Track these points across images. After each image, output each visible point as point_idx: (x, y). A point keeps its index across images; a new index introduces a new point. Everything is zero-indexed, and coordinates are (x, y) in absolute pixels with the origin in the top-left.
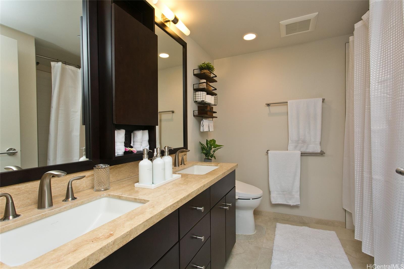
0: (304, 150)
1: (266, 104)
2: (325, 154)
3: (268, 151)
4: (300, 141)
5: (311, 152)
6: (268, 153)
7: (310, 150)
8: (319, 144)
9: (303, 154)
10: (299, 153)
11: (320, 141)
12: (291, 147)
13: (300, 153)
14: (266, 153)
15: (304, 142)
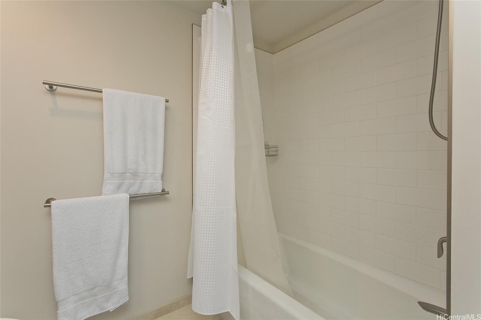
0: (134, 190)
1: (44, 83)
2: (168, 194)
3: (48, 201)
4: (128, 174)
5: (147, 193)
6: (50, 206)
7: (146, 190)
8: (160, 178)
9: (135, 200)
10: (125, 197)
11: (162, 173)
12: (109, 186)
13: (129, 196)
14: (45, 206)
15: (135, 175)
